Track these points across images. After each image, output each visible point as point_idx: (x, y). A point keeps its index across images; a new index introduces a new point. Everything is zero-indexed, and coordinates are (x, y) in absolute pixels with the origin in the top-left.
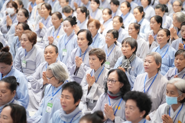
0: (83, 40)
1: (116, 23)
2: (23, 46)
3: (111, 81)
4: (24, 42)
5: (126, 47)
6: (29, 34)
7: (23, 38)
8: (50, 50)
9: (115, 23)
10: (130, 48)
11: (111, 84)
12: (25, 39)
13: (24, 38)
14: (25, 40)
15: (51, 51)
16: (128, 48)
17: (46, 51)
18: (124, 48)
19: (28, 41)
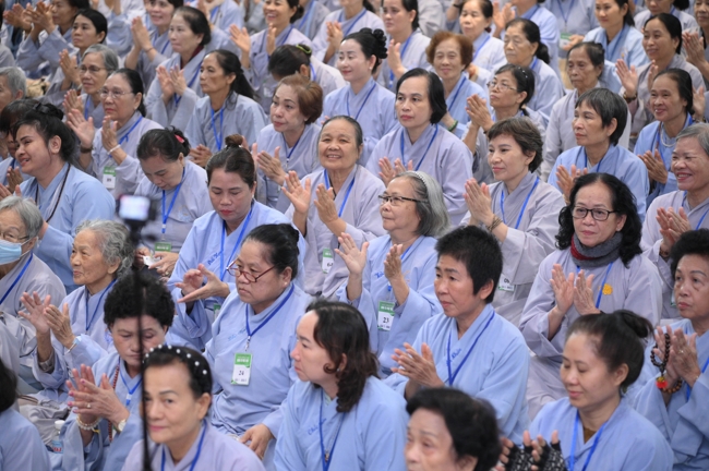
0: (420, 100)
1: (516, 42)
2: (277, 125)
3: (590, 214)
4: (284, 110)
5: (586, 116)
6: (302, 88)
7: (281, 100)
8: (342, 132)
9: (510, 45)
10: (597, 121)
11: (593, 222)
12: (290, 104)
13: (286, 100)
14: (288, 106)
15: (342, 135)
16: (590, 121)
17: (328, 135)
18: (580, 121)
19: (295, 111)
